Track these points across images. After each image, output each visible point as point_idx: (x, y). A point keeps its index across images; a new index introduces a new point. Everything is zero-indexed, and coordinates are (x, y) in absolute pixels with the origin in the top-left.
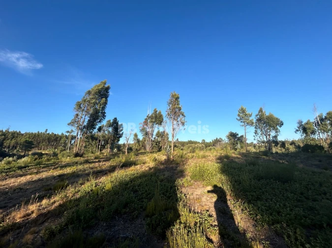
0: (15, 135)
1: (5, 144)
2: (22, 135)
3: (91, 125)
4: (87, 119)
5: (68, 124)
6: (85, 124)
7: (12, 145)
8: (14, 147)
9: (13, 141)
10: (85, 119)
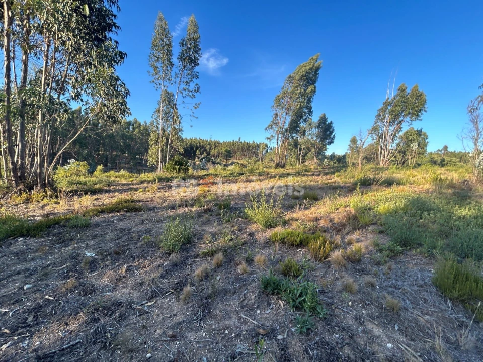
0: (217, 144)
1: (211, 153)
2: (221, 144)
3: (294, 127)
4: (289, 119)
5: (266, 129)
6: (287, 126)
7: (216, 153)
8: (218, 156)
9: (216, 150)
10: (286, 120)
